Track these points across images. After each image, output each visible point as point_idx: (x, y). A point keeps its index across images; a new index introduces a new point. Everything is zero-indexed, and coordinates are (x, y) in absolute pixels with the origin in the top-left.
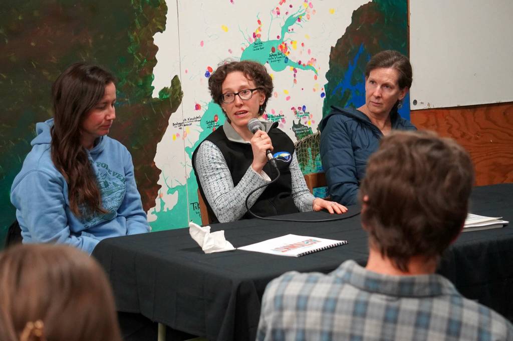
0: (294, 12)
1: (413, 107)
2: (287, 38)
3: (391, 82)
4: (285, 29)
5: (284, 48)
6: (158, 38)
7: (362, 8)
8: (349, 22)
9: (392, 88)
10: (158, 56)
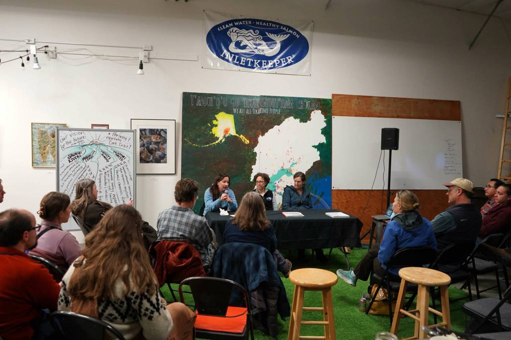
0: (295, 162)
1: (332, 189)
2: (292, 168)
3: (300, 180)
4: (291, 166)
5: (291, 171)
6: (253, 167)
7: (316, 162)
8: (312, 165)
9: (300, 182)
10: (253, 171)
